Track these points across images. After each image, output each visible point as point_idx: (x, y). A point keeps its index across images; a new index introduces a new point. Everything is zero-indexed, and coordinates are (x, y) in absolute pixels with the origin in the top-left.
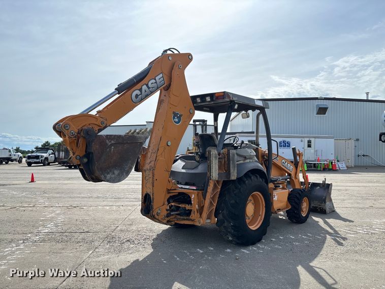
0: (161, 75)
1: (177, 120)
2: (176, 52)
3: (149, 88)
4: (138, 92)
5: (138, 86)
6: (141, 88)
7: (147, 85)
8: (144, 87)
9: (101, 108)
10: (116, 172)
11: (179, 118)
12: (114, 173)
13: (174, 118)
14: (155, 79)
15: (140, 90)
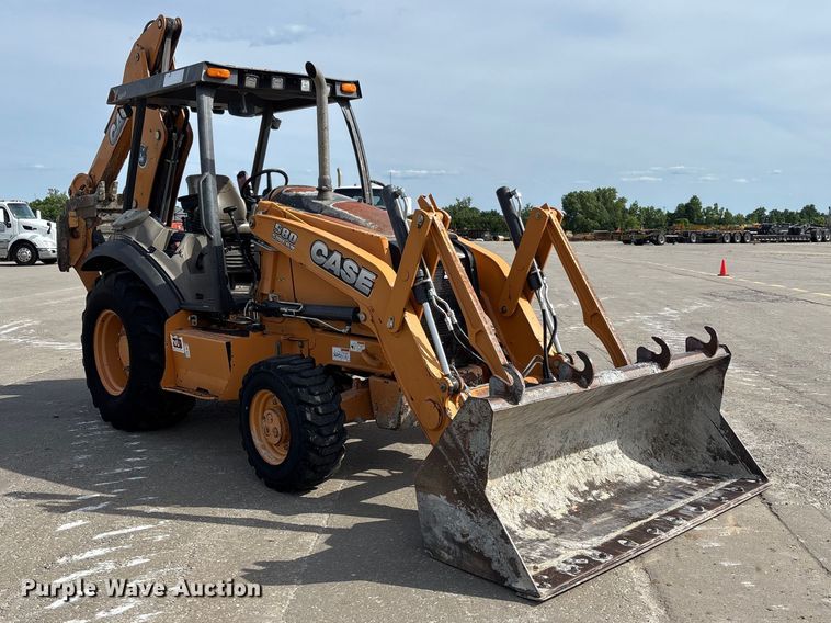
1: (142, 159)
4: (114, 127)
6: (116, 119)
8: (119, 116)
11: (145, 154)
15: (115, 122)
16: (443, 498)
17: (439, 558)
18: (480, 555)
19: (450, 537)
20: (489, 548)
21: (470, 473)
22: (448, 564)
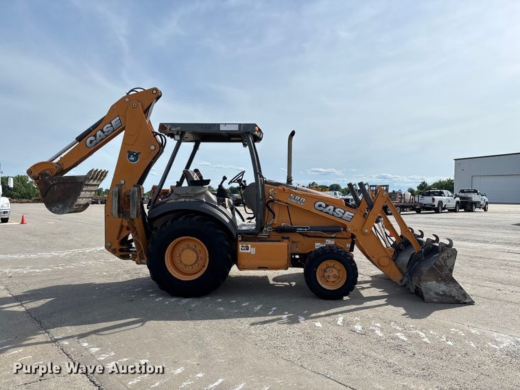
0: (118, 118)
1: (133, 159)
2: (139, 90)
3: (104, 132)
4: (92, 138)
5: (93, 133)
6: (96, 134)
7: (102, 130)
8: (99, 133)
9: (62, 156)
10: (60, 206)
11: (136, 157)
12: (58, 207)
13: (129, 157)
14: (111, 123)
15: (95, 136)
16: (434, 282)
17: (432, 302)
18: (451, 296)
19: (437, 294)
20: (454, 292)
21: (447, 271)
22: (436, 303)
